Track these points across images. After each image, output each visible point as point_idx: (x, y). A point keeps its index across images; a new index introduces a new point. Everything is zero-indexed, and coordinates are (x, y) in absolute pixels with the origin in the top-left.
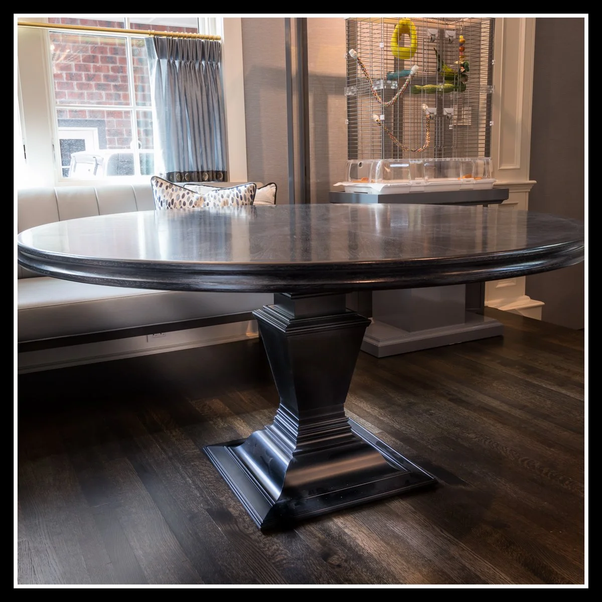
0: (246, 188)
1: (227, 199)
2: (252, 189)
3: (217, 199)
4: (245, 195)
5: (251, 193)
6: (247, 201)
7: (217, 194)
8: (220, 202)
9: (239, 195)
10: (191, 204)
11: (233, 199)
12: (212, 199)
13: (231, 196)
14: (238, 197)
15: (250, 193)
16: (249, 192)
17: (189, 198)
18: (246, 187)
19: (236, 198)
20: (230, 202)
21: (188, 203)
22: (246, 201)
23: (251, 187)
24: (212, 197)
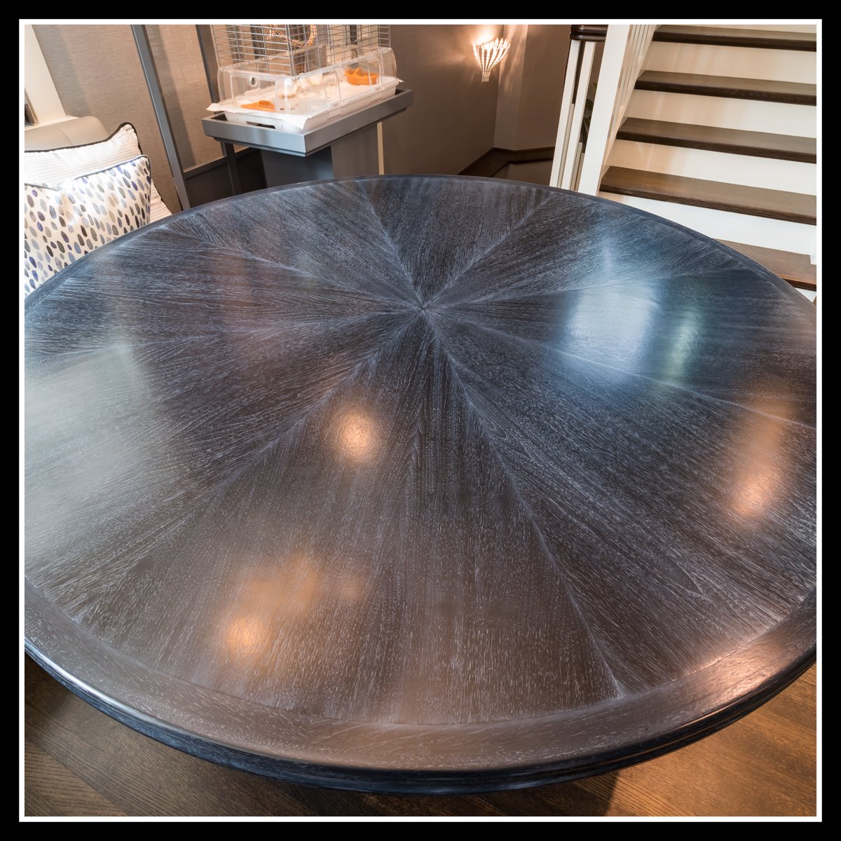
0: (136, 168)
1: (112, 191)
2: (145, 167)
3: (95, 195)
4: (139, 181)
5: (147, 173)
6: (145, 189)
7: (88, 184)
8: (103, 200)
9: (129, 181)
10: (53, 213)
11: (121, 191)
12: (85, 197)
13: (117, 186)
14: (129, 186)
15: (146, 175)
16: (143, 174)
17: (43, 204)
18: (134, 165)
19: (125, 188)
20: (119, 196)
21: (47, 214)
22: (143, 189)
23: (142, 163)
24: (82, 192)
